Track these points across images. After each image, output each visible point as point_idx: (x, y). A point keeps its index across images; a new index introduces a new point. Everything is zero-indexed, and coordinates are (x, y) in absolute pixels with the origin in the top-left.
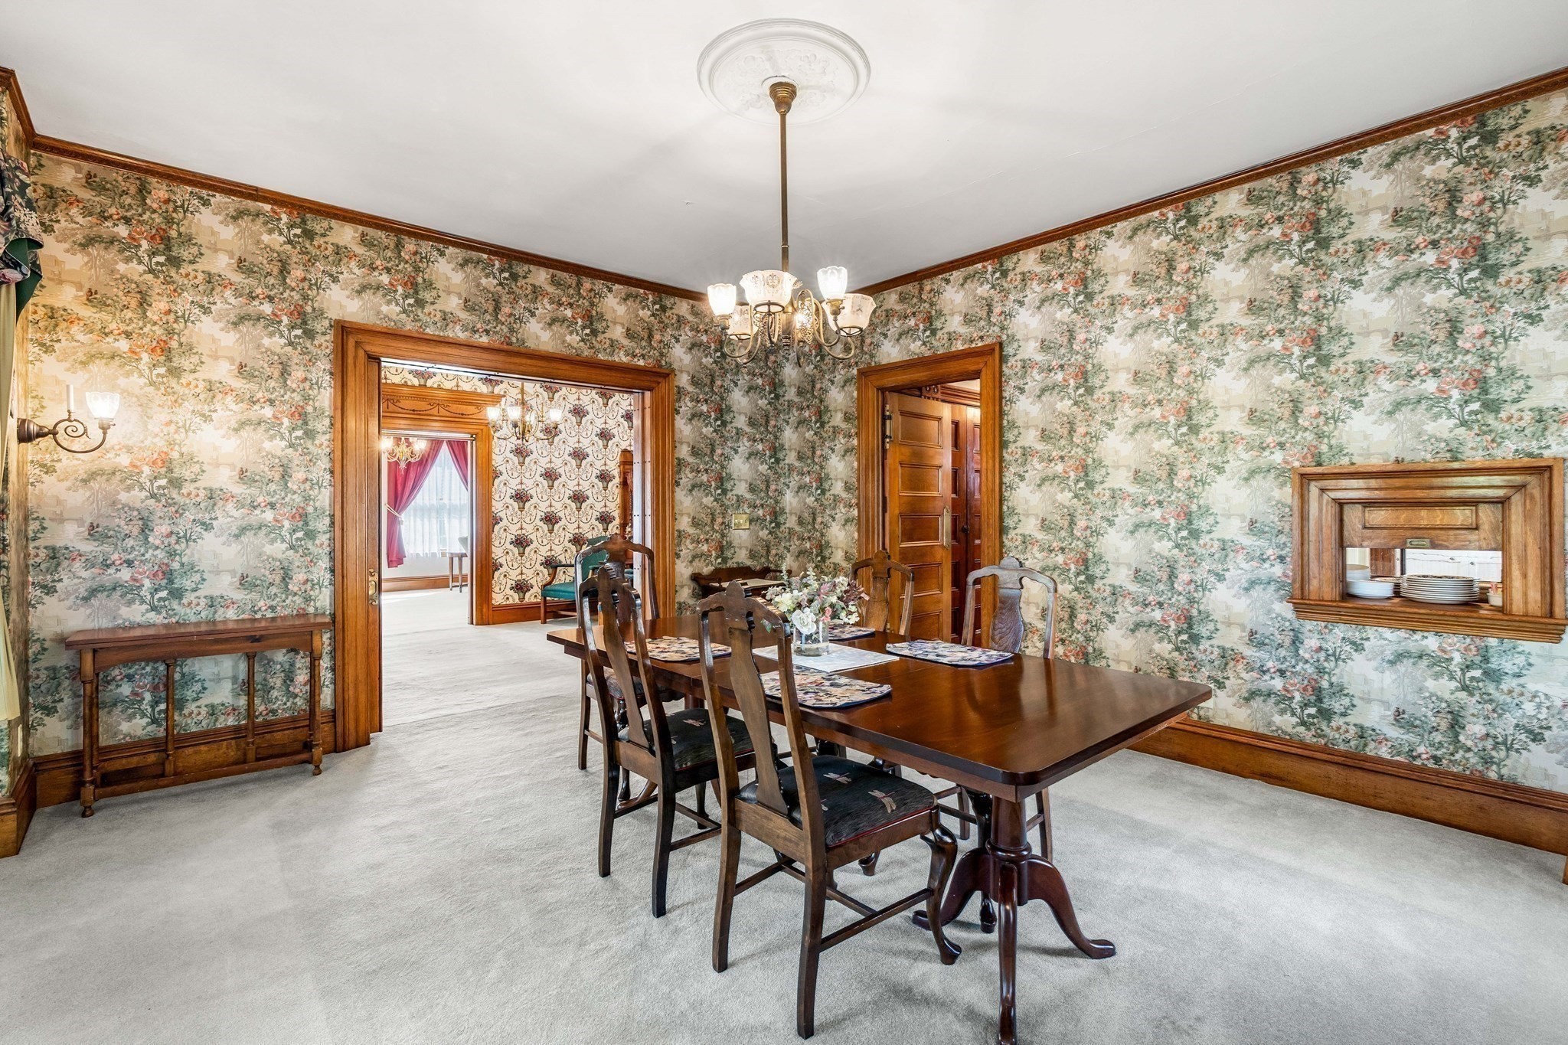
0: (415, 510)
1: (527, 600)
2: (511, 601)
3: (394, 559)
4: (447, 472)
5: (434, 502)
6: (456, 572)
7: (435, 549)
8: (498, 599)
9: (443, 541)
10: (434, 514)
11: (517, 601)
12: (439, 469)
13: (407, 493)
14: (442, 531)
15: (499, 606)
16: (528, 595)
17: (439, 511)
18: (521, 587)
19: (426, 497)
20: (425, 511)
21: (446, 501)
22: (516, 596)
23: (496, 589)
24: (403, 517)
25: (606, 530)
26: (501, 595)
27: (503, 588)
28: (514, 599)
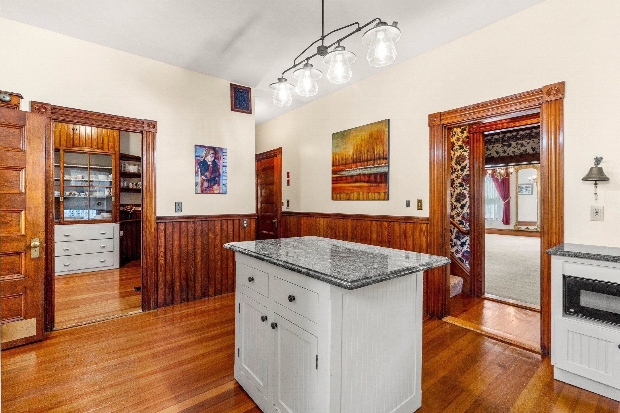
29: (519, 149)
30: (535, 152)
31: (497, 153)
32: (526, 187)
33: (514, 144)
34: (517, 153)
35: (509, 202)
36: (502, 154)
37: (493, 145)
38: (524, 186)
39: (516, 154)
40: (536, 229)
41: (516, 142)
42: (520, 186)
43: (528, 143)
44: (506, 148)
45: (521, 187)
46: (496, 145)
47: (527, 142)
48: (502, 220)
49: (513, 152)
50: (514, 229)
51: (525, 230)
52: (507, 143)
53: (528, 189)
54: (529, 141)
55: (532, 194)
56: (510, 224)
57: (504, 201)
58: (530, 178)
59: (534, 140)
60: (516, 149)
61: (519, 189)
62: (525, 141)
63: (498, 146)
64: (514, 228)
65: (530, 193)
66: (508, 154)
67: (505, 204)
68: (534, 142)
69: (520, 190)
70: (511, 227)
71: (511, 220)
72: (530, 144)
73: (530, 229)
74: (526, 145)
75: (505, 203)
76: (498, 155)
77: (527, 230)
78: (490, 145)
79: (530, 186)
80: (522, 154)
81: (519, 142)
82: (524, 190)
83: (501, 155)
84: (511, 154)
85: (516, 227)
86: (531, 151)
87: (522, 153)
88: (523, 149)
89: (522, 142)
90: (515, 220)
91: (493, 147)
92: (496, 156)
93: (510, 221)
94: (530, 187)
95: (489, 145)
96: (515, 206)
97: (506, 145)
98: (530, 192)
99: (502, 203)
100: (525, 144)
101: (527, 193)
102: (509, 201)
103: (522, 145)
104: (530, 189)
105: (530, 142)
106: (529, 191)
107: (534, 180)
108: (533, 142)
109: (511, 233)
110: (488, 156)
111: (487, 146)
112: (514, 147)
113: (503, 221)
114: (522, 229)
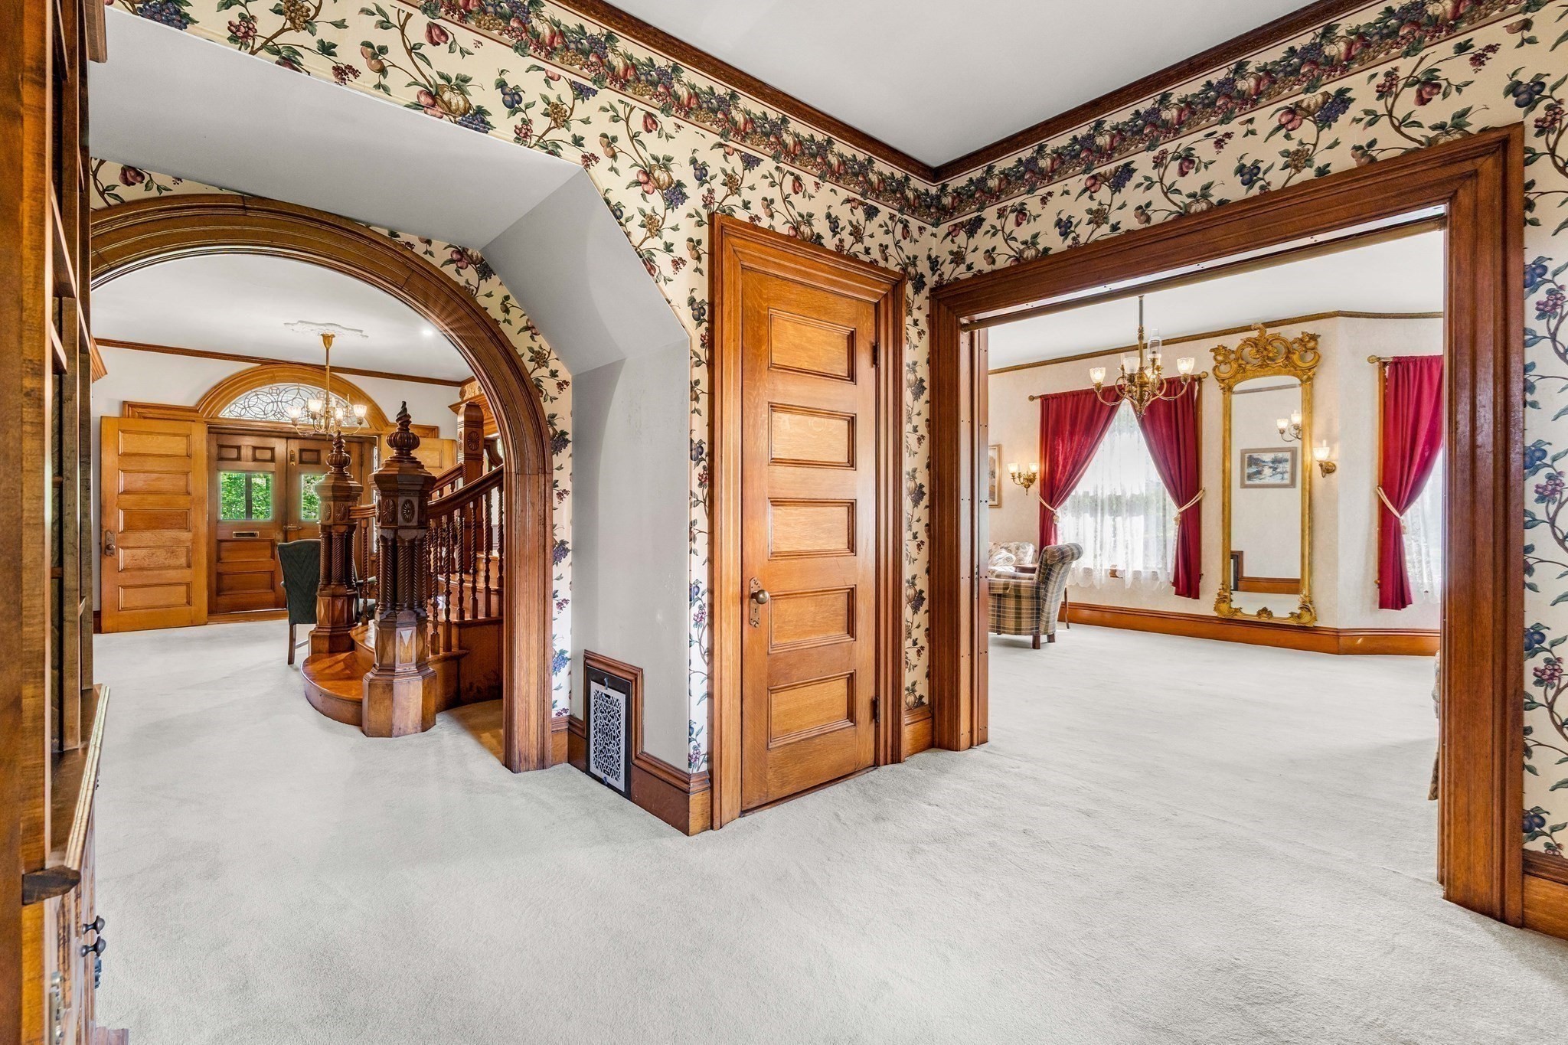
29: (1169, 191)
30: (1255, 191)
31: (1065, 227)
32: (1275, 461)
33: (1143, 162)
34: (1162, 211)
35: (1198, 507)
36: (1085, 233)
37: (1043, 192)
38: (1268, 457)
39: (1157, 218)
40: (1299, 616)
41: (1156, 153)
42: (1255, 455)
43: (1219, 144)
44: (1104, 193)
45: (1258, 459)
46: (1057, 188)
47: (1212, 141)
48: (1172, 579)
49: (1142, 211)
50: (1215, 614)
51: (1256, 619)
52: (1111, 167)
53: (1281, 467)
54: (1222, 130)
55: (1293, 484)
56: (1201, 596)
57: (1180, 505)
58: (1283, 424)
59: (1251, 121)
60: (1156, 194)
61: (1250, 465)
62: (1201, 135)
63: (1067, 193)
64: (1215, 609)
65: (1287, 482)
66: (1115, 228)
67: (1184, 515)
68: (1253, 132)
69: (1253, 469)
70: (1205, 606)
71: (1203, 578)
72: (1230, 145)
73: (1275, 615)
74: (1205, 160)
75: (1182, 513)
76: (1069, 242)
77: (1264, 619)
78: (1031, 191)
79: (1288, 455)
80: (1183, 215)
81: (1171, 147)
82: (1267, 471)
83: (1082, 240)
84: (1129, 221)
85: (1224, 607)
86: (1234, 190)
87: (1189, 205)
88: (1192, 183)
89: (1186, 142)
90: (1221, 581)
91: (1044, 200)
92: (1056, 243)
93: (1202, 583)
94: (1286, 461)
95: (1028, 192)
96: (1221, 523)
97: (1104, 178)
98: (1287, 476)
99: (1174, 511)
100: (1204, 150)
101: (1277, 480)
102: (1198, 505)
103: (1187, 160)
104: (1287, 466)
105: (1228, 135)
106: (1282, 473)
107: (1297, 427)
108: (1244, 129)
109: (1204, 628)
110: (1022, 252)
111: (1017, 201)
112: (1147, 178)
113: (1176, 583)
114: (1245, 615)
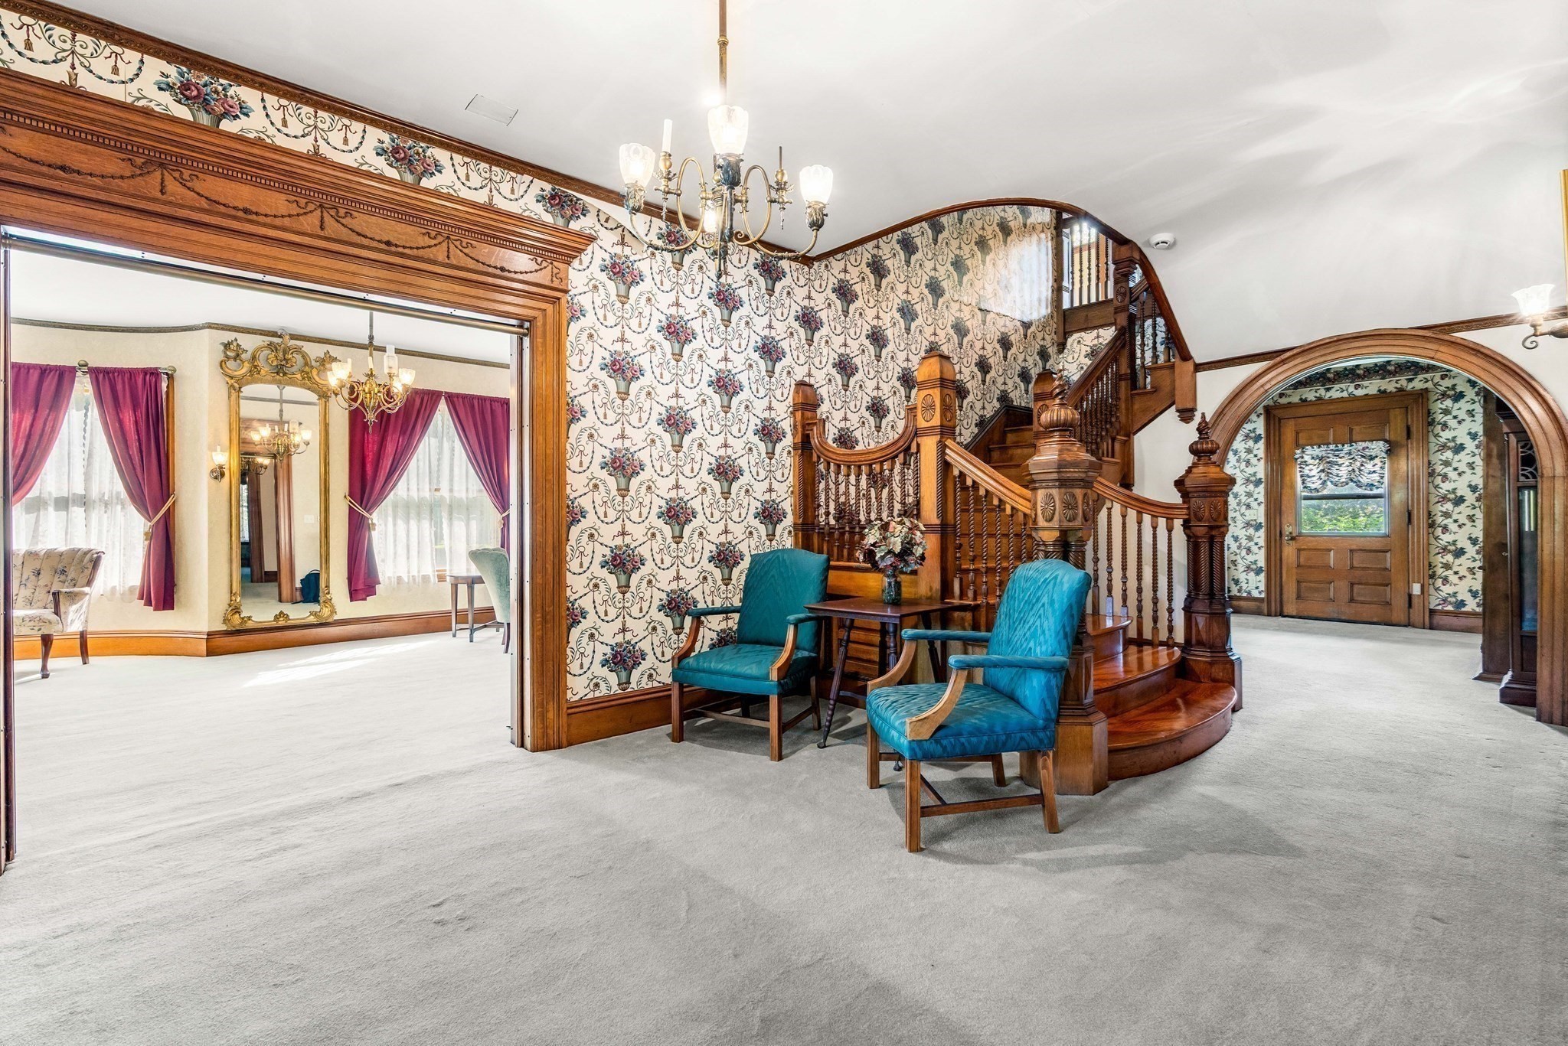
0: (395, 506)
1: (634, 685)
2: (603, 691)
3: (361, 586)
4: (446, 445)
5: (426, 494)
6: (463, 604)
7: (429, 570)
8: (578, 688)
9: (440, 554)
10: (426, 514)
11: (615, 689)
12: (433, 441)
13: (381, 478)
14: (438, 537)
15: (582, 703)
16: (636, 674)
17: (431, 509)
18: (623, 659)
19: (414, 487)
20: (411, 509)
21: (445, 493)
22: (613, 678)
23: (574, 667)
24: (375, 517)
25: (771, 536)
26: (583, 681)
27: (586, 662)
28: (611, 683)
51: (274, 624)
73: (292, 617)
77: (282, 623)
85: (236, 617)
114: (256, 622)
